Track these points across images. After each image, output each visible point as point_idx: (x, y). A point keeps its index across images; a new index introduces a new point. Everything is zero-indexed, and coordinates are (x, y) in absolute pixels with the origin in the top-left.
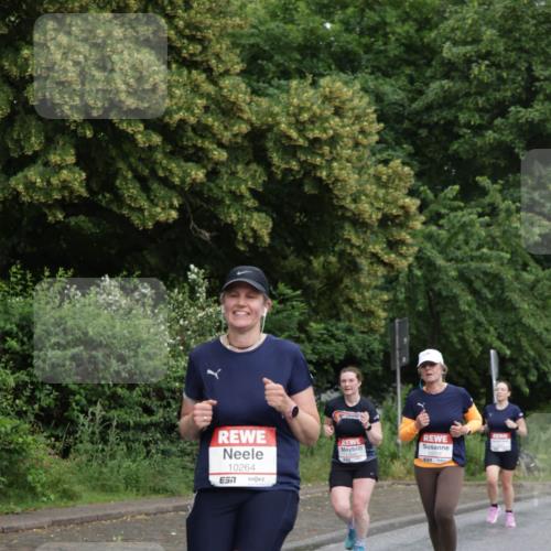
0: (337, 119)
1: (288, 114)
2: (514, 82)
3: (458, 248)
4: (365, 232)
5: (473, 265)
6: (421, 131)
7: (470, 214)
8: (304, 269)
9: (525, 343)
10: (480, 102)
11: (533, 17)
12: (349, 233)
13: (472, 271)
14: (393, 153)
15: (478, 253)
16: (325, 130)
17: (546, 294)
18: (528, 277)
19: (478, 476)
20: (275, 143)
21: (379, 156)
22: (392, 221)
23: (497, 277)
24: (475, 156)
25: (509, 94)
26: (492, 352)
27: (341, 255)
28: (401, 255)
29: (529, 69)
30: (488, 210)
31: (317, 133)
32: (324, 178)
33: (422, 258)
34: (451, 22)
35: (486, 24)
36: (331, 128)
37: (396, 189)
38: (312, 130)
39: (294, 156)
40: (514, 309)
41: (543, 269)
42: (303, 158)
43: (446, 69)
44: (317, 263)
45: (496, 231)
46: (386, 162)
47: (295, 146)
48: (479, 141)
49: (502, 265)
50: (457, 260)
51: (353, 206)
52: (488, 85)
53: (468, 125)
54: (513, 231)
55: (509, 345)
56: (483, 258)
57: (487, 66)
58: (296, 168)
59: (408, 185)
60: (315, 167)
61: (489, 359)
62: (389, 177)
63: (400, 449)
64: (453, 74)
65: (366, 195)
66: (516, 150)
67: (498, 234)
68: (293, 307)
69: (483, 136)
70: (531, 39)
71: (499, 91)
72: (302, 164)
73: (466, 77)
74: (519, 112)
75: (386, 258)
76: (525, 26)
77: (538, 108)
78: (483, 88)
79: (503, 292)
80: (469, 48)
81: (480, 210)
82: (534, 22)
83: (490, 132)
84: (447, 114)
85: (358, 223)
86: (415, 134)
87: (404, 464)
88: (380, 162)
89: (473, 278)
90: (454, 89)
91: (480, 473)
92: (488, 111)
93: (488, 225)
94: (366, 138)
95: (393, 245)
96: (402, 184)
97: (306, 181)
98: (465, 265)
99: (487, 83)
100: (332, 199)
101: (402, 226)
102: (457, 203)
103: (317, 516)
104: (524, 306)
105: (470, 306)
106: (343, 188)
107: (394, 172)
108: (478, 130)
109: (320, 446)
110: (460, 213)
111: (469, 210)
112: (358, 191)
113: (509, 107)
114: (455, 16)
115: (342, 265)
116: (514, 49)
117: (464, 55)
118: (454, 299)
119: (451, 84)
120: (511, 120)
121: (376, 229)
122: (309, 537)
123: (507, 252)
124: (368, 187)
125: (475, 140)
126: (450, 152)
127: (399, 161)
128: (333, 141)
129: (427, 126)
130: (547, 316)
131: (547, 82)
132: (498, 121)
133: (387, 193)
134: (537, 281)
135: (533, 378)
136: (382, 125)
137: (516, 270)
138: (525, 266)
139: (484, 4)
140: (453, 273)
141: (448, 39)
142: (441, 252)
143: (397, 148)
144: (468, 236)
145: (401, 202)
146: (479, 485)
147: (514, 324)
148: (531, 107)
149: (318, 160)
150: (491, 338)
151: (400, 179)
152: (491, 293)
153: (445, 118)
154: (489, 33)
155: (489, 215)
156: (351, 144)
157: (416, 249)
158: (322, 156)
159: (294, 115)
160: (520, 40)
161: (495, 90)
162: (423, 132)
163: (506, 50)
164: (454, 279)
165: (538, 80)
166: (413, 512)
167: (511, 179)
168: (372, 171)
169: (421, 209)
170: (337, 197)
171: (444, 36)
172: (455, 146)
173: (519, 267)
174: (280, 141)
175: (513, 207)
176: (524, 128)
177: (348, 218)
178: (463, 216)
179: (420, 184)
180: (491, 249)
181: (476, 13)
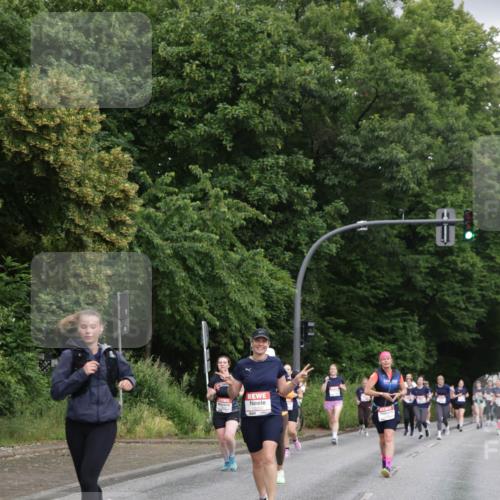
0: (63, 109)
1: (18, 102)
2: (221, 81)
3: (174, 229)
4: (89, 213)
5: (187, 244)
6: (139, 121)
7: (184, 198)
8: (35, 245)
9: (231, 315)
10: (192, 98)
11: (237, 26)
12: (73, 213)
13: (185, 249)
14: (115, 139)
15: (191, 234)
16: (52, 118)
17: (251, 272)
18: (235, 256)
19: (191, 435)
20: (6, 128)
21: (101, 144)
22: (114, 203)
23: (207, 256)
24: (188, 147)
25: (217, 91)
26: (203, 323)
27: (68, 232)
28: (122, 234)
29: (235, 71)
30: (200, 195)
31: (45, 121)
32: (51, 162)
33: (141, 237)
34: (166, 24)
35: (197, 29)
36: (58, 117)
37: (117, 174)
38: (41, 118)
39: (24, 141)
40: (222, 284)
41: (248, 250)
42: (32, 143)
43: (162, 66)
44: (46, 240)
45: (206, 215)
46: (108, 149)
47: (24, 131)
48: (191, 133)
49: (212, 245)
50: (172, 240)
51: (77, 190)
52: (198, 83)
53: (182, 118)
54: (222, 216)
55: (219, 317)
56: (194, 239)
57: (197, 66)
58: (25, 152)
59: (128, 170)
60: (43, 152)
61: (200, 329)
62: (111, 163)
63: (122, 410)
64: (168, 71)
65: (90, 179)
66: (224, 142)
67: (208, 217)
68: (21, 279)
69: (194, 128)
70: (235, 45)
71: (208, 88)
72: (31, 148)
73: (180, 76)
74: (226, 109)
75: (107, 237)
76: (230, 33)
77: (242, 105)
78: (195, 85)
79: (213, 269)
80: (181, 48)
81: (192, 195)
82: (238, 29)
83: (201, 125)
84: (164, 107)
85: (83, 205)
86: (136, 124)
87: (124, 424)
88: (103, 149)
89: (187, 256)
90: (169, 85)
91: (192, 432)
92: (199, 106)
93: (200, 209)
94: (90, 127)
95: (115, 225)
96: (123, 170)
97: (35, 164)
98: (178, 244)
99: (197, 82)
100: (58, 182)
101: (122, 208)
102: (171, 189)
103: (43, 472)
104: (232, 282)
105: (184, 281)
106: (69, 172)
107: (115, 158)
108: (190, 123)
109: (49, 408)
110: (175, 198)
111: (183, 195)
112: (83, 175)
113: (217, 103)
114: (170, 19)
115: (69, 242)
116: (221, 52)
117: (177, 54)
118: (170, 275)
119: (166, 80)
120: (220, 115)
121: (99, 210)
122: (36, 492)
123: (216, 234)
124: (92, 172)
125: (189, 131)
126: (166, 141)
127: (119, 149)
128: (60, 128)
129: (145, 116)
130: (251, 292)
131: (250, 84)
132: (208, 116)
133: (109, 178)
134: (243, 260)
135: (240, 347)
136: (104, 116)
137: (224, 250)
138: (232, 247)
139: (195, 11)
140: (169, 251)
141: (163, 39)
142: (158, 232)
143: (120, 135)
144: (183, 218)
145: (121, 187)
146: (191, 443)
147: (222, 298)
148: (237, 105)
149: (47, 146)
150: (204, 310)
151: (121, 165)
152: (203, 271)
153: (161, 111)
154: (198, 37)
155: (200, 200)
156: (76, 132)
157: (135, 229)
158: (50, 141)
159: (24, 103)
160: (226, 45)
161: (205, 88)
162: (143, 122)
163: (214, 53)
164: (169, 256)
165: (242, 81)
166: (132, 468)
167: (220, 168)
168: (95, 157)
169: (140, 193)
170: (63, 180)
171: (160, 37)
172: (171, 136)
173: (227, 248)
174: (11, 127)
175: (221, 194)
176: (231, 123)
177: (73, 200)
178: (177, 200)
179: (140, 168)
180: (202, 230)
181: (188, 18)
